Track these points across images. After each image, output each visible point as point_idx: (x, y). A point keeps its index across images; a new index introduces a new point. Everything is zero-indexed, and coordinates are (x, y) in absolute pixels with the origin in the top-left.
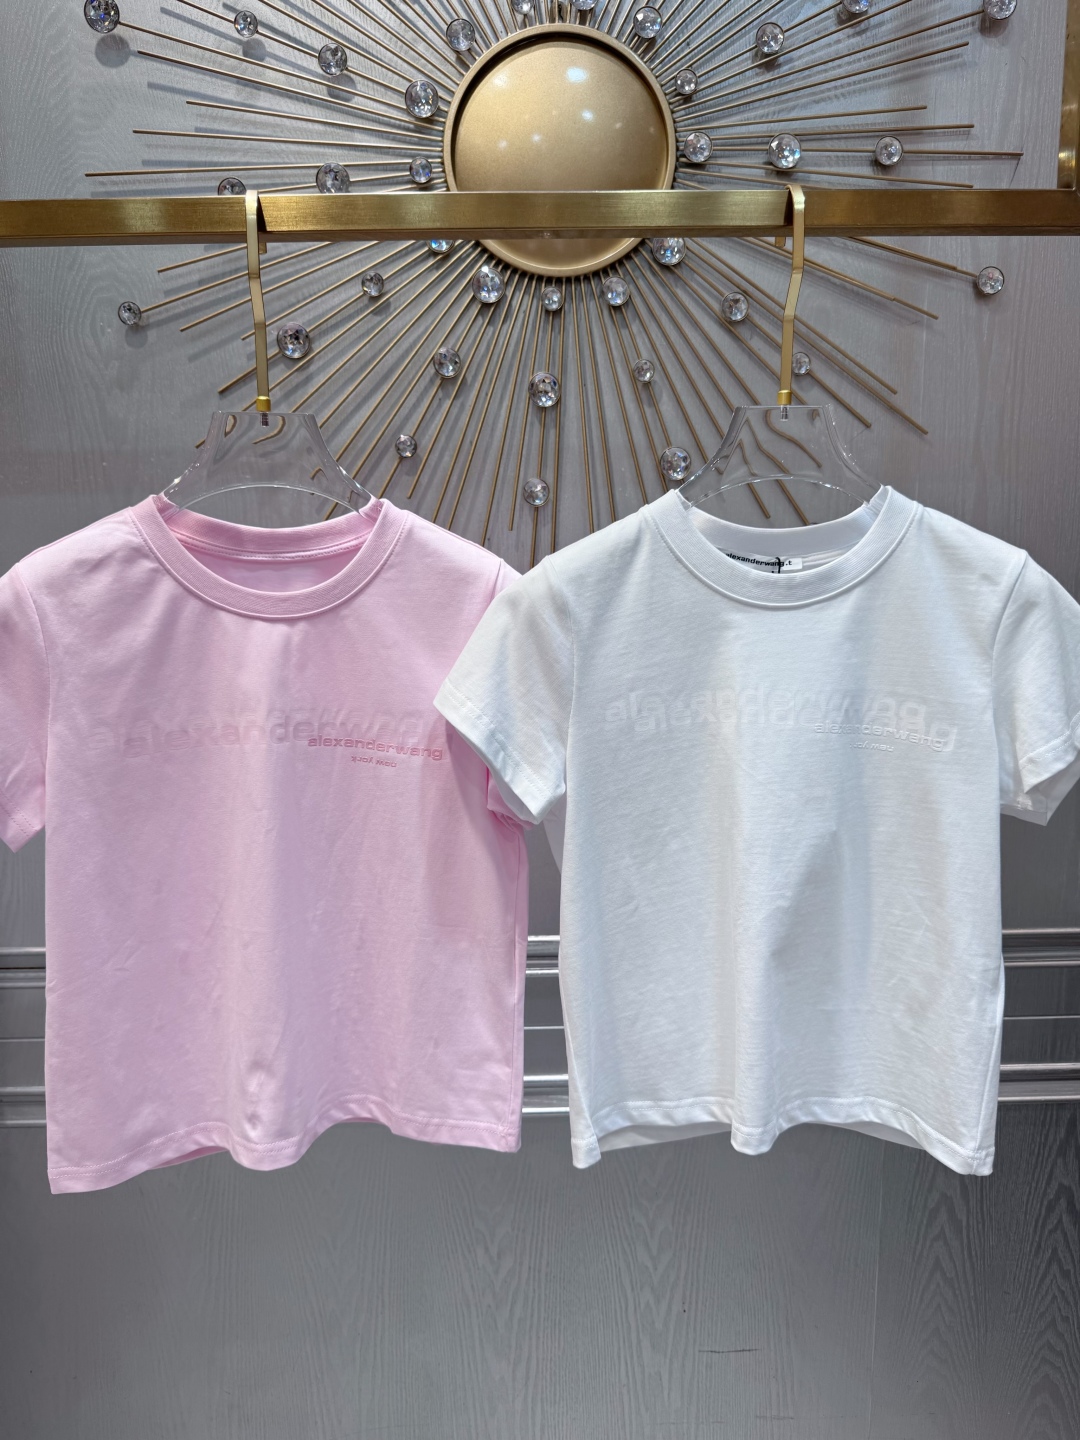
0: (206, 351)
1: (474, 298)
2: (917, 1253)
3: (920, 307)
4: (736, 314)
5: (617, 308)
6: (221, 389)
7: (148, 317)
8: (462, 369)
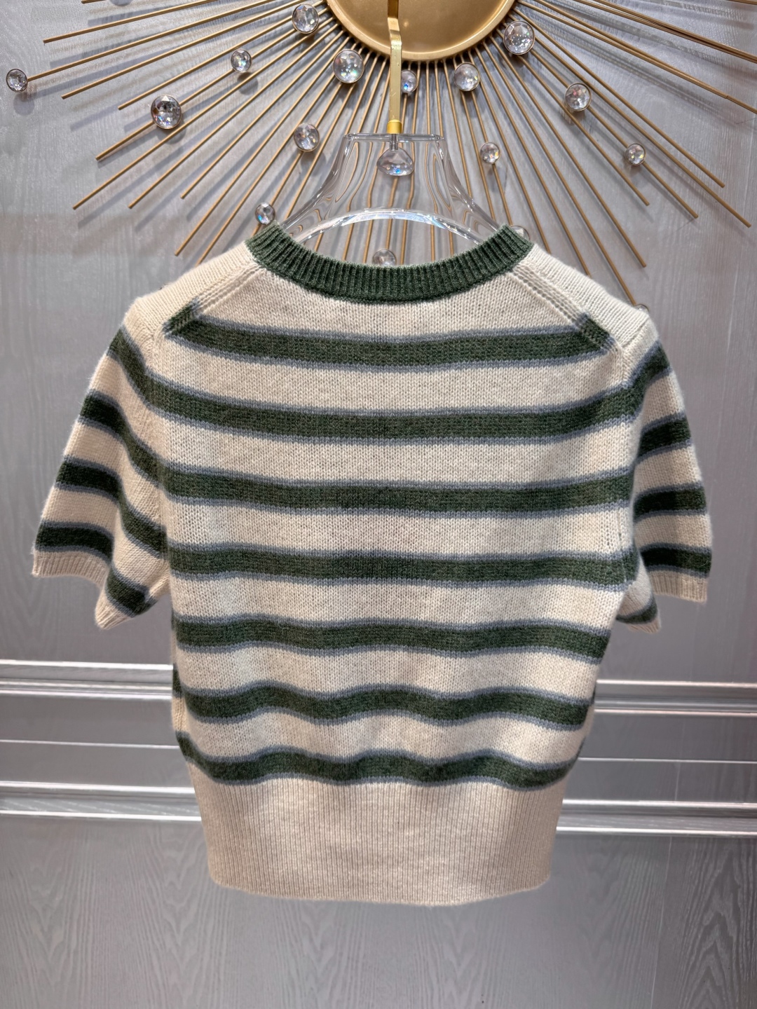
0: (88, 120)
1: (336, 81)
2: (691, 963)
3: (750, 106)
4: (578, 104)
5: (468, 94)
6: (99, 155)
7: (36, 86)
8: (320, 145)
